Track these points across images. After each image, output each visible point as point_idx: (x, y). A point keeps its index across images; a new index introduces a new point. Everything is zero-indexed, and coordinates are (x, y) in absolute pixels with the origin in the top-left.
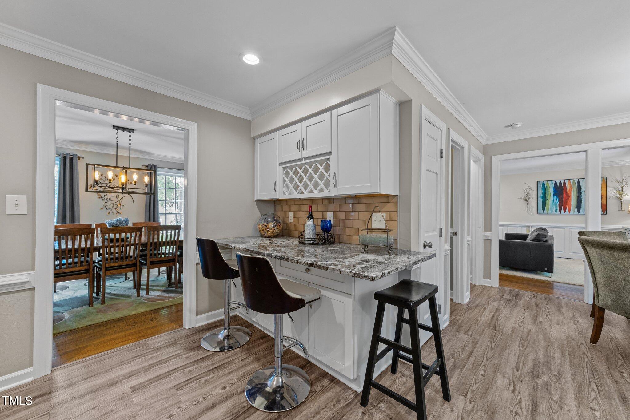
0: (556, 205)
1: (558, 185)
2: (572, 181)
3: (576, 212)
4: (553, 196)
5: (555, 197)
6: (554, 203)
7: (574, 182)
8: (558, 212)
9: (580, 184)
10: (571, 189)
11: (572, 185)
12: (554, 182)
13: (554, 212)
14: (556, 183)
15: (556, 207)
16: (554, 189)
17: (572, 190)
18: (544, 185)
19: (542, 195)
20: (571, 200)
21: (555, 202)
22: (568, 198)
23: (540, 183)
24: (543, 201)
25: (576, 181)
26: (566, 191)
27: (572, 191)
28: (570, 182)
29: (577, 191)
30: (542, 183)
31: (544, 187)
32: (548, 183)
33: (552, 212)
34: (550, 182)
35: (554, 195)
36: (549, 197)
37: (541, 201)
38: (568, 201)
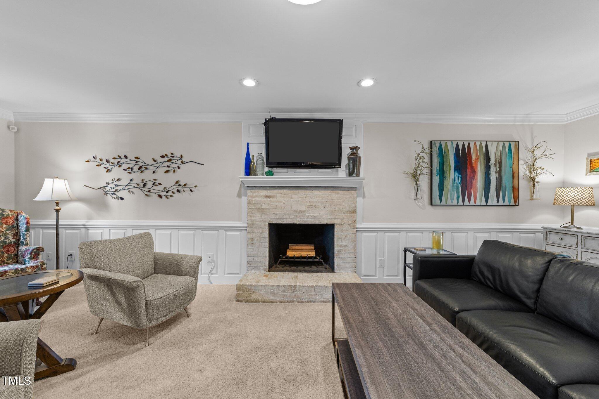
0: (457, 188)
1: (461, 151)
2: (478, 144)
3: (484, 203)
4: (453, 171)
5: (456, 173)
6: (455, 186)
7: (481, 145)
8: (461, 202)
9: (488, 151)
10: (477, 159)
11: (478, 152)
12: (455, 144)
13: (455, 202)
14: (457, 146)
15: (458, 193)
16: (454, 159)
17: (478, 161)
18: (440, 147)
19: (438, 168)
20: (477, 179)
21: (457, 183)
22: (474, 176)
23: (435, 144)
24: (440, 181)
25: (484, 144)
26: (471, 163)
27: (479, 163)
28: (476, 147)
29: (484, 164)
30: (438, 144)
31: (442, 154)
32: (446, 145)
33: (452, 202)
34: (449, 144)
35: (455, 169)
36: (448, 172)
37: (436, 179)
38: (474, 182)
